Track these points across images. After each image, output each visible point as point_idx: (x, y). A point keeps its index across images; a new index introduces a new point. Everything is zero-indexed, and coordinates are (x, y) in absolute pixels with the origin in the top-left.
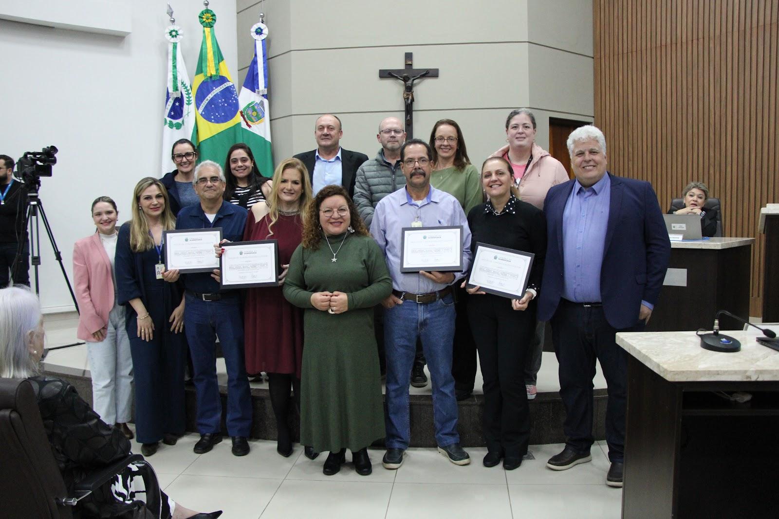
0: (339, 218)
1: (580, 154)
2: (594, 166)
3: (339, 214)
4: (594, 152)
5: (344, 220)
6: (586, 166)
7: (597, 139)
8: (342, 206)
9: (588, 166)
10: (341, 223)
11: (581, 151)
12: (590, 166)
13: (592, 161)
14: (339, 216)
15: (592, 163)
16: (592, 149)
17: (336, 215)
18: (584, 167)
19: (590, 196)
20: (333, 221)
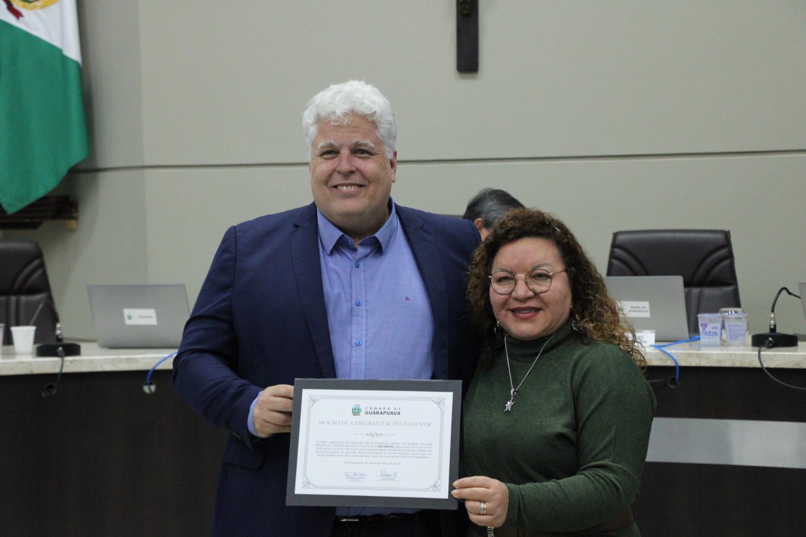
0: (530, 298)
1: (329, 152)
2: (361, 186)
3: (531, 287)
4: (364, 152)
5: (546, 304)
6: (343, 185)
7: (374, 118)
8: (539, 266)
9: (347, 185)
10: (537, 310)
11: (331, 145)
12: (351, 185)
13: (357, 174)
14: (531, 294)
15: (356, 179)
16: (357, 144)
17: (521, 290)
18: (336, 187)
19: (366, 256)
20: (516, 305)
